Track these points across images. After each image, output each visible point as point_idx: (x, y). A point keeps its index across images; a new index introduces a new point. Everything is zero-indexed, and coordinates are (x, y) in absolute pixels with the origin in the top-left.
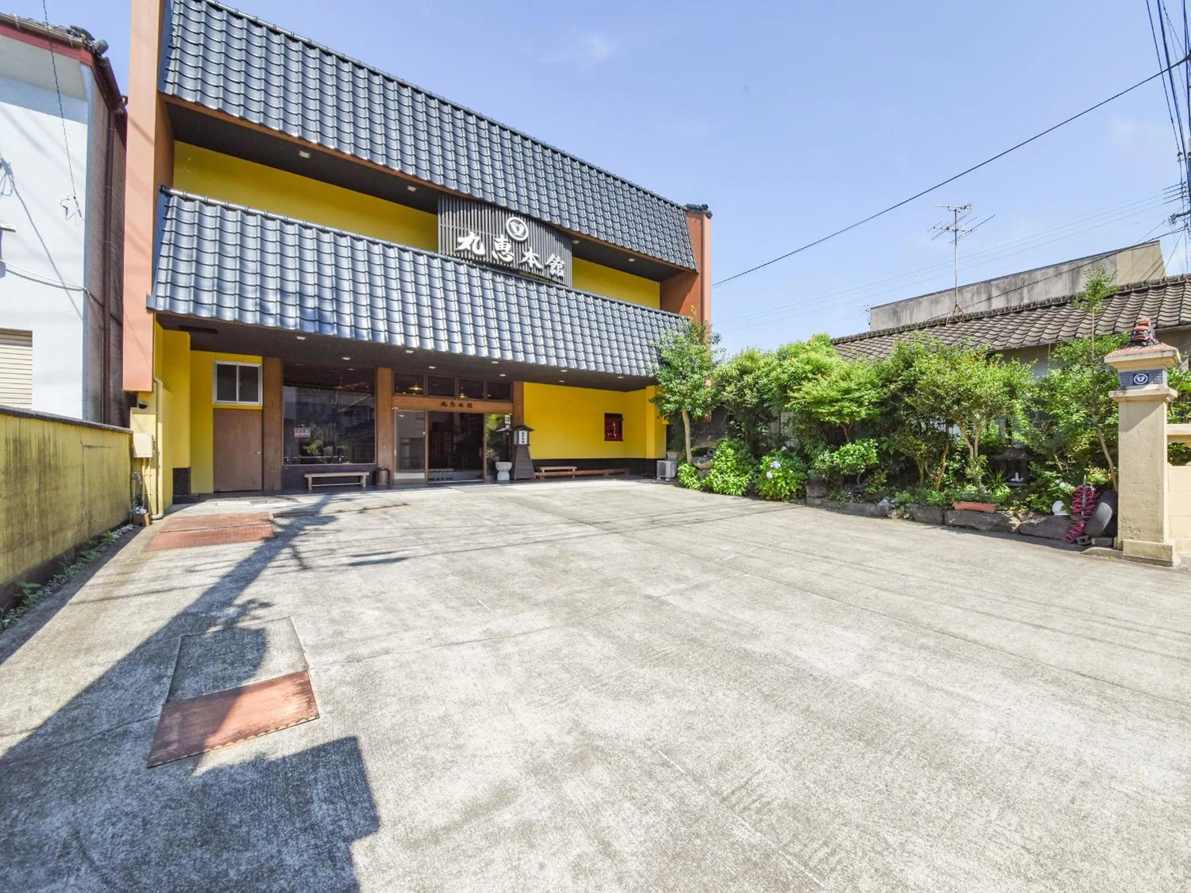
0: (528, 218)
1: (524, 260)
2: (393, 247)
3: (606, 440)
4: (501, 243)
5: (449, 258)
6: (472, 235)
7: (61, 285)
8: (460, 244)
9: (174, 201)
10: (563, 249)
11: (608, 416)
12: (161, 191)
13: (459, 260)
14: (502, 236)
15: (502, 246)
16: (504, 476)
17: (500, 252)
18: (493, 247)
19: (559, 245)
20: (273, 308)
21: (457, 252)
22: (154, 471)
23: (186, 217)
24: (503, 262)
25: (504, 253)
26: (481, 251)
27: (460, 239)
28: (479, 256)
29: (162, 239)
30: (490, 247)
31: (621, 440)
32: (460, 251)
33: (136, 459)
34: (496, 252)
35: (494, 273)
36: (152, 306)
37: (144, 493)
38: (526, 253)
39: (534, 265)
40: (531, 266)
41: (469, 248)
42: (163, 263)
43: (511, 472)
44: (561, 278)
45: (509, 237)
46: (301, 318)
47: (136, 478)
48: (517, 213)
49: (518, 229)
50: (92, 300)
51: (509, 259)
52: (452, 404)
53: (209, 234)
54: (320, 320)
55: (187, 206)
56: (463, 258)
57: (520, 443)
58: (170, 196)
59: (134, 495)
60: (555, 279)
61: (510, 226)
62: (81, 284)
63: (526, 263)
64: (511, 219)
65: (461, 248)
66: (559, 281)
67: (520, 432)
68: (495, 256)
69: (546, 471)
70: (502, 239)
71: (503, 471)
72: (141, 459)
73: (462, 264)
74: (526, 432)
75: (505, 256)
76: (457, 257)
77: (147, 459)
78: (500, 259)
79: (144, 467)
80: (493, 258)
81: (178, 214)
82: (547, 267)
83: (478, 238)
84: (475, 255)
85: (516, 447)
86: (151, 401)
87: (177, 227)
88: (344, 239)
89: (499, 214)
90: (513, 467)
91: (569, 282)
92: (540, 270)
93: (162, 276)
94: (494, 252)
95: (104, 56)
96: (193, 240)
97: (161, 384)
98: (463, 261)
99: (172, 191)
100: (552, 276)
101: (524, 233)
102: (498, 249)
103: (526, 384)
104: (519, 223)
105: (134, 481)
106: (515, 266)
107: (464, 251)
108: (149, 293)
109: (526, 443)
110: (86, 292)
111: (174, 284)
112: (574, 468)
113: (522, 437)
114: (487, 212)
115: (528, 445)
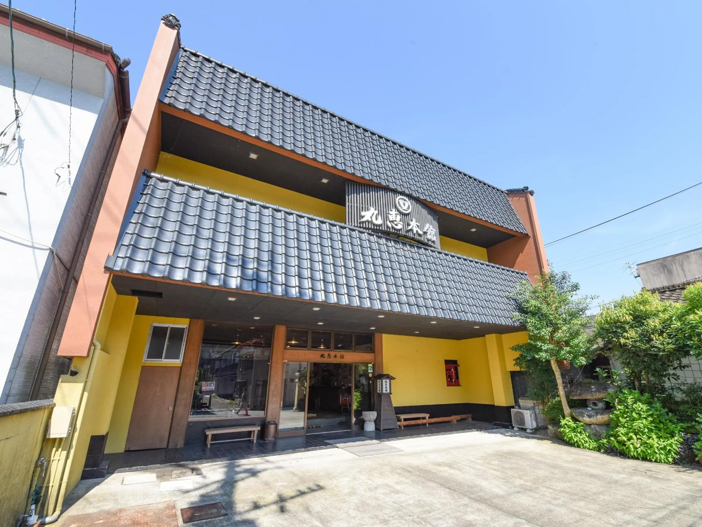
0: (410, 197)
1: (410, 228)
2: (315, 220)
3: (448, 385)
4: (393, 215)
5: (355, 228)
6: (372, 210)
7: (30, 244)
8: (363, 217)
9: (152, 182)
10: (433, 221)
11: (447, 362)
12: (144, 174)
13: (362, 230)
14: (394, 210)
15: (394, 217)
16: (370, 427)
17: (392, 222)
18: (387, 218)
19: (430, 217)
20: (219, 269)
21: (360, 223)
22: (65, 453)
23: (159, 194)
24: (395, 229)
25: (395, 223)
26: (379, 221)
27: (363, 213)
28: (377, 225)
29: (135, 209)
30: (386, 218)
31: (459, 385)
32: (363, 222)
33: (49, 439)
34: (390, 222)
35: (387, 239)
36: (110, 266)
37: (45, 485)
38: (411, 223)
39: (417, 231)
40: (415, 232)
41: (370, 220)
42: (131, 229)
43: (377, 422)
44: (433, 242)
45: (398, 211)
46: (242, 278)
47: (42, 465)
48: (402, 193)
49: (404, 204)
50: (57, 261)
51: (399, 227)
52: (329, 355)
53: (175, 207)
54: (257, 280)
55: (162, 185)
56: (365, 228)
57: (384, 392)
58: (150, 177)
59: (34, 488)
60: (430, 243)
61: (399, 202)
62: (49, 243)
63: (411, 230)
64: (398, 198)
65: (364, 219)
66: (433, 244)
67: (384, 381)
68: (389, 225)
69: (405, 420)
70: (394, 212)
71: (370, 421)
72: (55, 440)
73: (364, 233)
74: (388, 381)
75: (396, 225)
76: (360, 227)
77: (61, 439)
78: (393, 227)
79: (54, 449)
80: (388, 227)
81: (153, 191)
82: (425, 233)
83: (377, 212)
84: (374, 225)
85: (380, 395)
86: (83, 369)
87: (150, 200)
88: (279, 214)
89: (390, 194)
90: (379, 416)
91: (438, 245)
92: (420, 235)
93: (126, 240)
94: (388, 222)
95: (125, 69)
96: (161, 211)
97: (99, 346)
98: (365, 230)
99: (153, 174)
100: (428, 240)
101: (409, 208)
102: (391, 219)
103: (384, 336)
104: (405, 200)
105: (39, 469)
106: (403, 233)
107: (365, 222)
108: (111, 254)
109: (388, 391)
110: (52, 252)
111: (135, 247)
112: (427, 416)
113: (384, 386)
114: (381, 193)
115: (390, 393)
